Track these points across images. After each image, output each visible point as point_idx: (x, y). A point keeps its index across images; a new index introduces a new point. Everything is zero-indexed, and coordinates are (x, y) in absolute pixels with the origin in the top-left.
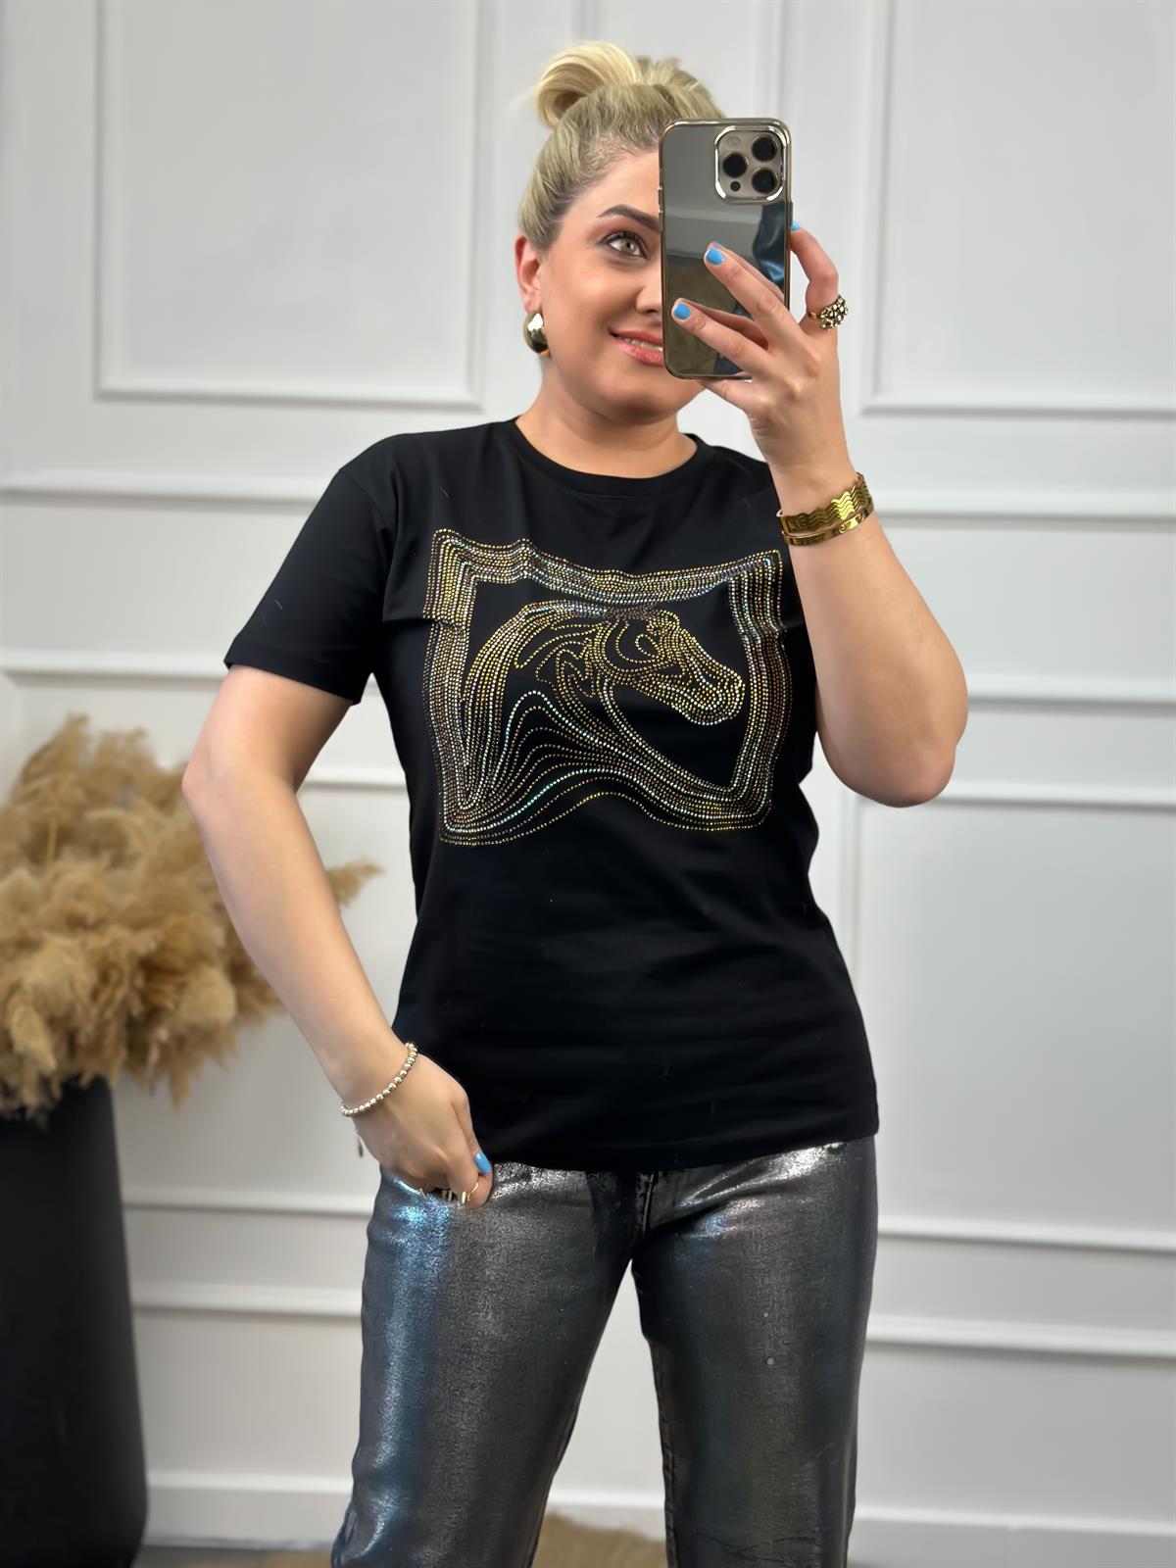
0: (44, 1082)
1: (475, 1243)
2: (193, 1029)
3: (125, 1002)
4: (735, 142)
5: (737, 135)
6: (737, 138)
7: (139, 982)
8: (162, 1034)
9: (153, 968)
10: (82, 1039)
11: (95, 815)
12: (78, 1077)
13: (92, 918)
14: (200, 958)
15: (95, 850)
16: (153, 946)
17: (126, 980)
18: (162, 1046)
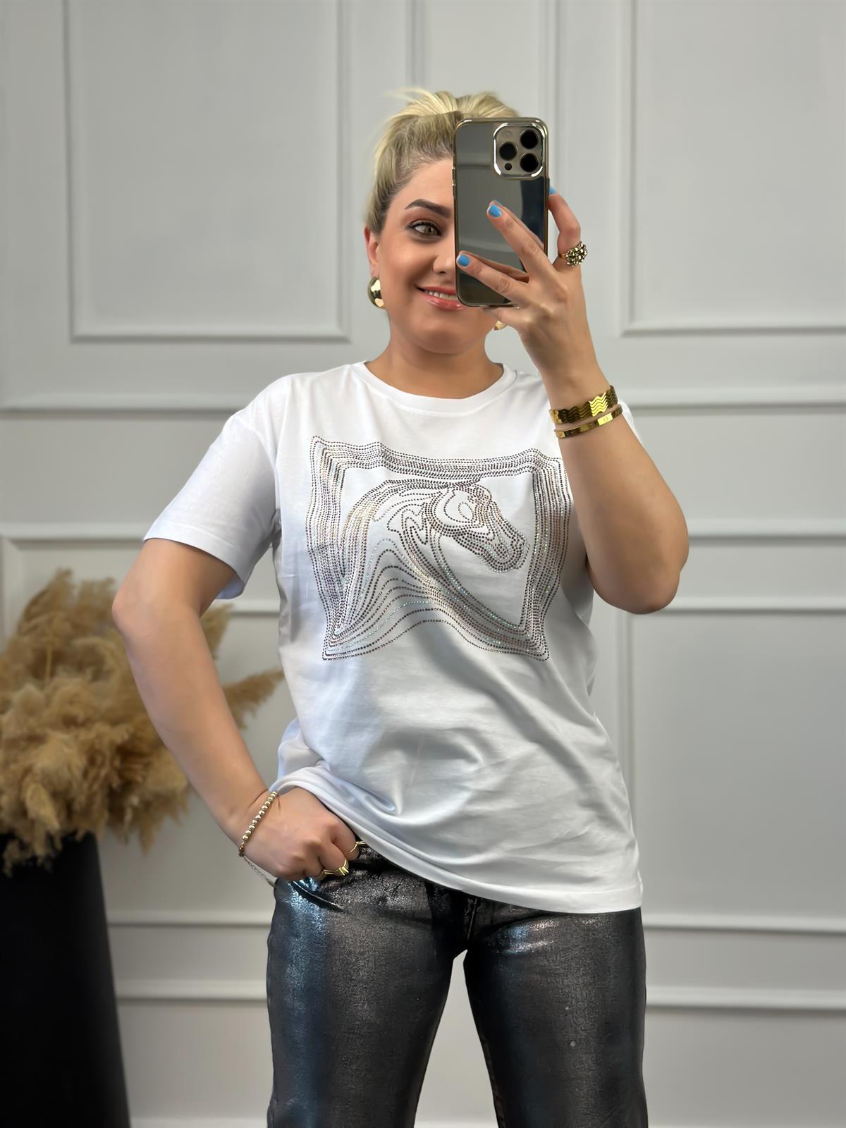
0: (50, 838)
1: (350, 952)
2: (158, 796)
3: (107, 777)
4: (508, 134)
5: (508, 129)
6: (510, 132)
7: (117, 763)
8: (135, 800)
9: (127, 753)
10: (77, 807)
11: (80, 642)
12: (74, 833)
13: (81, 718)
15: (80, 667)
16: (126, 737)
17: (107, 762)
18: (135, 809)
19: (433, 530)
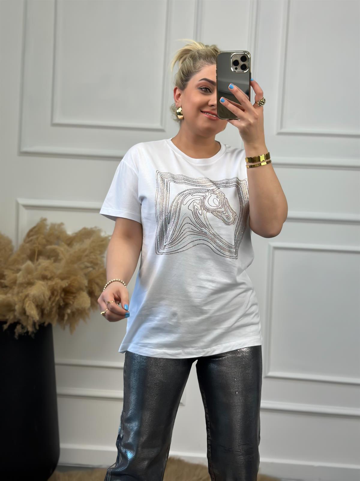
0: (34, 324)
2: (78, 310)
3: (58, 301)
6: (237, 56)
7: (63, 295)
8: (69, 311)
9: (67, 292)
10: (46, 312)
11: (49, 247)
12: (44, 323)
13: (49, 276)
14: (80, 289)
15: (49, 257)
16: (67, 285)
17: (59, 295)
18: (68, 315)
19: (204, 210)
